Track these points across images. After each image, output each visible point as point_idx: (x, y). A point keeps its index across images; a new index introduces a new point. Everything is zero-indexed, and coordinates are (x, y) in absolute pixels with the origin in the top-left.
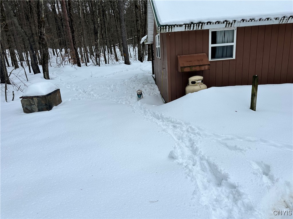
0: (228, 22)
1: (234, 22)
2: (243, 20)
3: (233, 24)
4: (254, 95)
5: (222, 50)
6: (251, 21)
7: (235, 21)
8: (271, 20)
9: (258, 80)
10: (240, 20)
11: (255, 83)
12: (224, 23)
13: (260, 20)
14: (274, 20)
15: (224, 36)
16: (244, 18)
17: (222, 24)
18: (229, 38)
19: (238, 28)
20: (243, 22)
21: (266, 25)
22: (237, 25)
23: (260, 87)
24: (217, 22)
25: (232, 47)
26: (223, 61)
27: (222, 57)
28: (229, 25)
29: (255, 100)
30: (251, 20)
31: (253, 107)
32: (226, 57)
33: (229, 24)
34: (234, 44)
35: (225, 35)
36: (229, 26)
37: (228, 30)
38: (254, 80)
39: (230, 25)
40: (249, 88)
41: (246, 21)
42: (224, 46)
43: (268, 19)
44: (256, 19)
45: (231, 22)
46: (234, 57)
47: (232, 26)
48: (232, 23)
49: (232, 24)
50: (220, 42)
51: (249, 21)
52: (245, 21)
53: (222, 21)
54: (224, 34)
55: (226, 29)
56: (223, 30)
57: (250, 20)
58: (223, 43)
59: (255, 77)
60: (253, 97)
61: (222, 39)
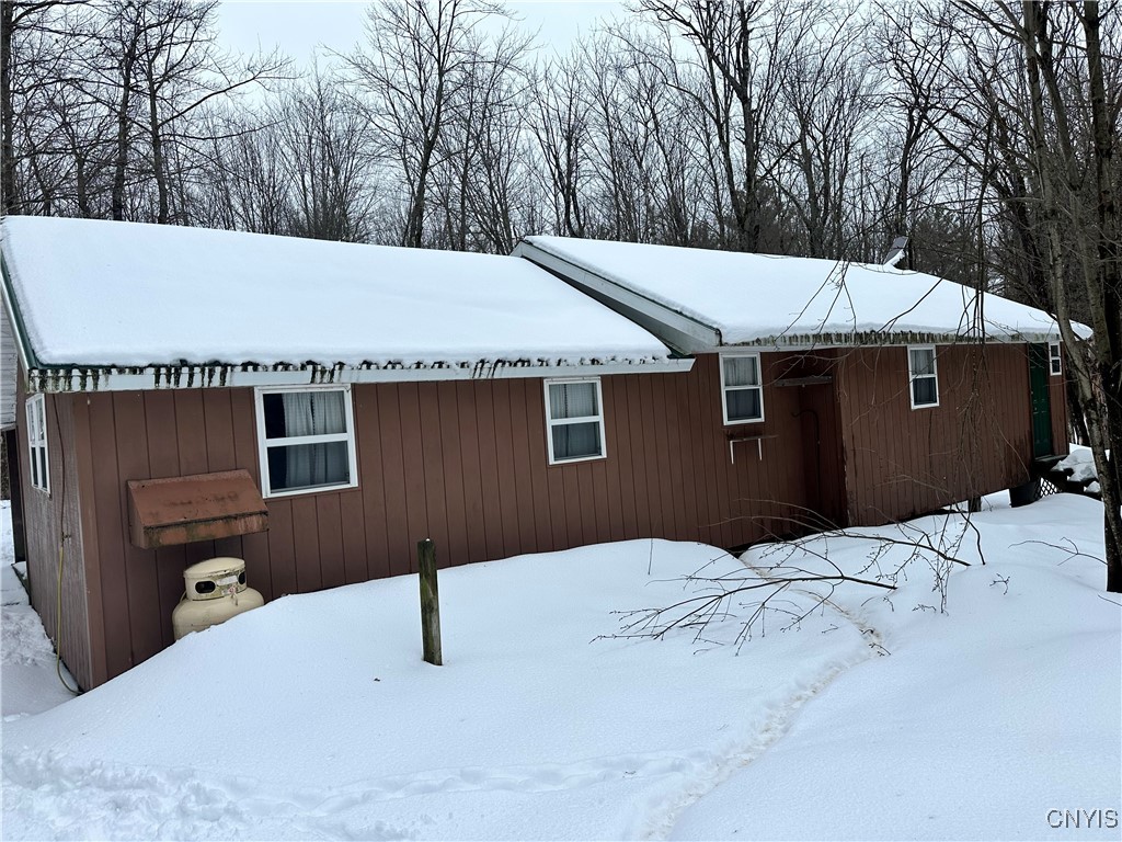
0: (319, 368)
1: (340, 369)
2: (368, 364)
3: (336, 373)
4: (429, 608)
5: (307, 454)
6: (393, 368)
7: (341, 365)
8: (448, 367)
9: (434, 555)
10: (357, 362)
11: (426, 566)
12: (303, 367)
13: (418, 365)
14: (458, 368)
15: (312, 410)
16: (369, 359)
17: (300, 372)
18: (330, 416)
19: (355, 387)
20: (368, 368)
21: (437, 382)
22: (350, 378)
23: (444, 576)
24: (281, 363)
25: (343, 445)
26: (315, 495)
27: (313, 482)
28: (322, 377)
29: (434, 626)
30: (394, 364)
31: (432, 654)
32: (327, 481)
33: (323, 372)
34: (349, 437)
35: (316, 408)
36: (325, 381)
37: (323, 390)
38: (424, 556)
39: (327, 376)
40: (412, 582)
41: (378, 368)
42: (315, 445)
43: (441, 364)
44: (407, 363)
45: (329, 366)
46: (354, 482)
47: (335, 380)
48: (334, 370)
49: (332, 373)
50: (299, 431)
51: (385, 368)
52: (373, 367)
53: (297, 362)
54: (312, 403)
55: (316, 388)
56: (304, 391)
57: (390, 366)
58: (309, 434)
59: (423, 546)
60: (428, 617)
61: (304, 420)
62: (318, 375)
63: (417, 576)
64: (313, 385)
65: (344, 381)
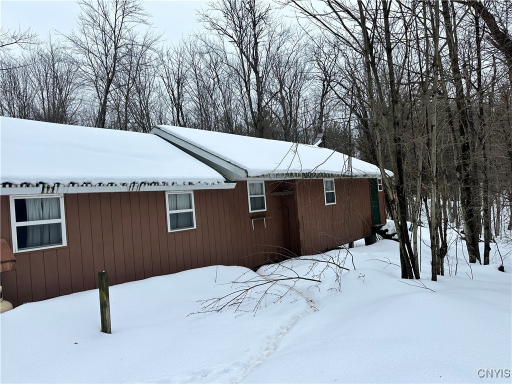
0: (46, 186)
1: (58, 186)
2: (73, 184)
3: (56, 188)
4: (104, 306)
5: (39, 231)
6: (87, 186)
7: (58, 184)
8: (116, 185)
9: (107, 279)
10: (67, 183)
11: (103, 284)
12: (37, 185)
13: (100, 184)
14: (121, 186)
15: (42, 207)
16: (73, 181)
17: (35, 188)
18: (52, 210)
19: (65, 195)
20: (73, 186)
21: (110, 193)
22: (63, 191)
23: (112, 289)
24: (25, 183)
25: (59, 225)
26: (43, 251)
27: (42, 244)
28: (48, 190)
29: (107, 314)
30: (87, 184)
31: (106, 328)
32: (49, 243)
33: (48, 188)
34: (62, 221)
35: (44, 206)
36: (49, 192)
37: (46, 197)
38: (102, 279)
39: (50, 190)
40: (95, 294)
41: (78, 186)
42: (43, 225)
43: (112, 184)
44: (94, 183)
45: (52, 185)
46: (65, 243)
47: (55, 191)
48: (54, 187)
49: (53, 188)
50: (34, 218)
51: (82, 186)
52: (75, 185)
53: (34, 183)
54: (42, 204)
55: (44, 196)
56: (38, 197)
57: (85, 185)
58: (40, 219)
59: (101, 274)
60: (104, 310)
61: (38, 212)
62: (46, 189)
63: (98, 290)
64: (42, 195)
65: (60, 192)
